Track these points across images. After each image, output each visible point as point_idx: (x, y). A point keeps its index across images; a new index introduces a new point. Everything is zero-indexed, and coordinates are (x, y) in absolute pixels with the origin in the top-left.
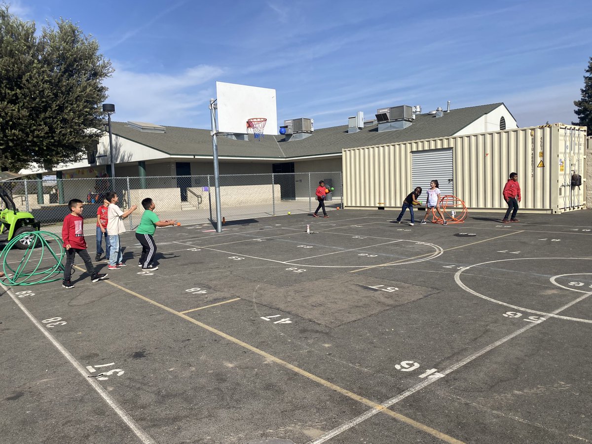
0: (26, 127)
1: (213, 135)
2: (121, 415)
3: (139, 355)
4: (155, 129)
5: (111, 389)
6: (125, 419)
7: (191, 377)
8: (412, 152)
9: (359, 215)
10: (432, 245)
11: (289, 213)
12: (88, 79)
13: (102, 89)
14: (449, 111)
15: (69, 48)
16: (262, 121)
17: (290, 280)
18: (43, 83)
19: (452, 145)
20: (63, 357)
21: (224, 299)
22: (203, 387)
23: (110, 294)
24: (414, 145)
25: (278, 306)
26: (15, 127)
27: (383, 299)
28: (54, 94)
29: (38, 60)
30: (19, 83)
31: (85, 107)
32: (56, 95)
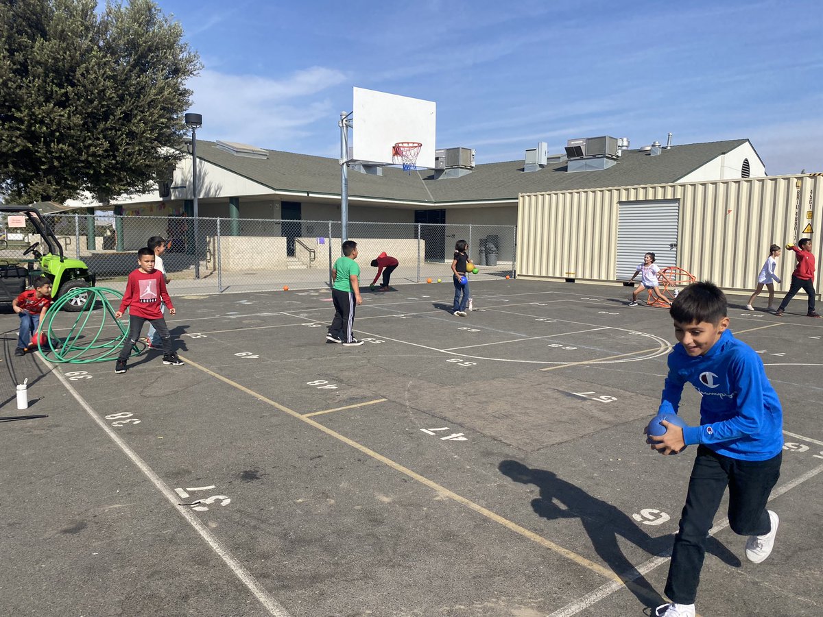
0: (79, 140)
1: (343, 164)
2: (232, 567)
3: (249, 476)
4: (254, 153)
5: (215, 526)
6: (240, 573)
7: (330, 515)
8: (620, 203)
9: (539, 288)
10: (653, 336)
11: (440, 280)
12: (167, 78)
13: (184, 93)
14: (669, 148)
15: (142, 31)
16: (416, 147)
17: (454, 377)
18: (105, 80)
19: (679, 196)
20: (139, 471)
21: (364, 399)
22: (349, 532)
23: (199, 383)
24: (624, 193)
25: (443, 414)
26: (64, 140)
27: (596, 413)
28: (118, 96)
29: (99, 47)
30: (71, 78)
31: (161, 116)
32: (122, 98)
